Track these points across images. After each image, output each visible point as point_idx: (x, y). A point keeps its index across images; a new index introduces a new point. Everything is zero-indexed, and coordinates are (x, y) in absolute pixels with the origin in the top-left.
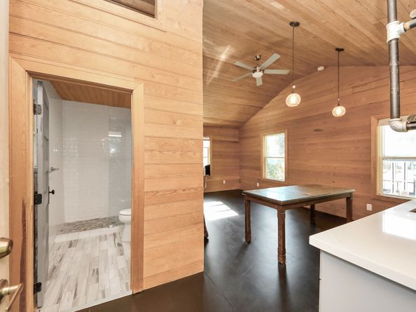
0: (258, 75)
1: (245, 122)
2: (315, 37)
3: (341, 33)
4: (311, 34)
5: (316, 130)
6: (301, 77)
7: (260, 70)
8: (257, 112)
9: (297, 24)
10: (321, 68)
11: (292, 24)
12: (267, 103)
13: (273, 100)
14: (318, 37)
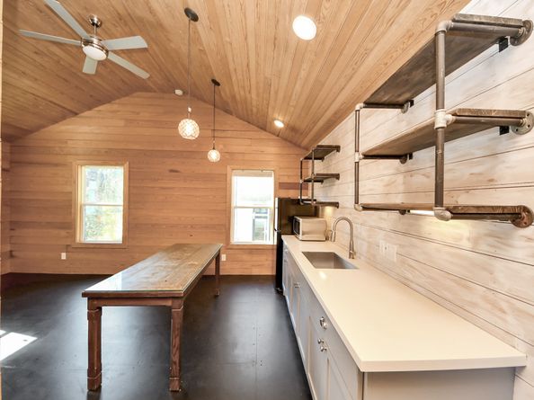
0: (94, 53)
1: (31, 132)
2: (202, 51)
3: (232, 67)
4: (201, 44)
5: (172, 171)
6: (150, 91)
7: (102, 48)
8: (64, 118)
9: (195, 18)
10: (179, 92)
11: (188, 12)
12: (90, 109)
13: (101, 108)
14: (205, 54)
